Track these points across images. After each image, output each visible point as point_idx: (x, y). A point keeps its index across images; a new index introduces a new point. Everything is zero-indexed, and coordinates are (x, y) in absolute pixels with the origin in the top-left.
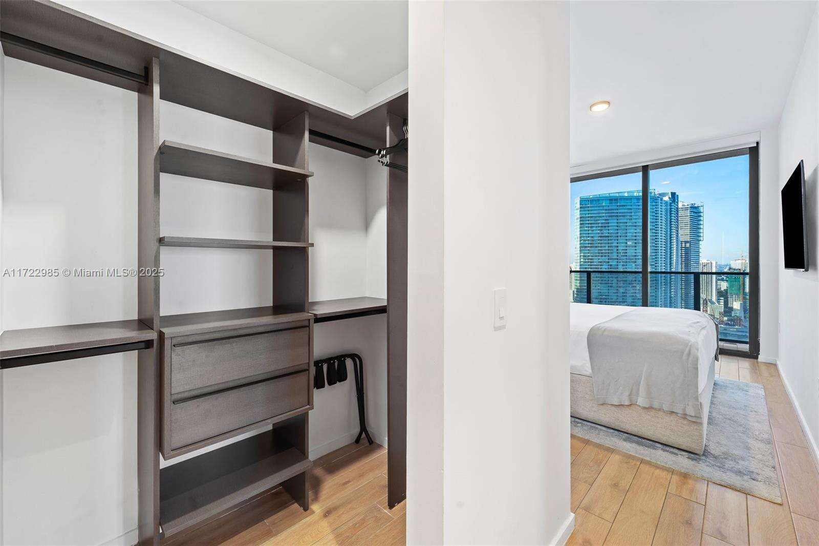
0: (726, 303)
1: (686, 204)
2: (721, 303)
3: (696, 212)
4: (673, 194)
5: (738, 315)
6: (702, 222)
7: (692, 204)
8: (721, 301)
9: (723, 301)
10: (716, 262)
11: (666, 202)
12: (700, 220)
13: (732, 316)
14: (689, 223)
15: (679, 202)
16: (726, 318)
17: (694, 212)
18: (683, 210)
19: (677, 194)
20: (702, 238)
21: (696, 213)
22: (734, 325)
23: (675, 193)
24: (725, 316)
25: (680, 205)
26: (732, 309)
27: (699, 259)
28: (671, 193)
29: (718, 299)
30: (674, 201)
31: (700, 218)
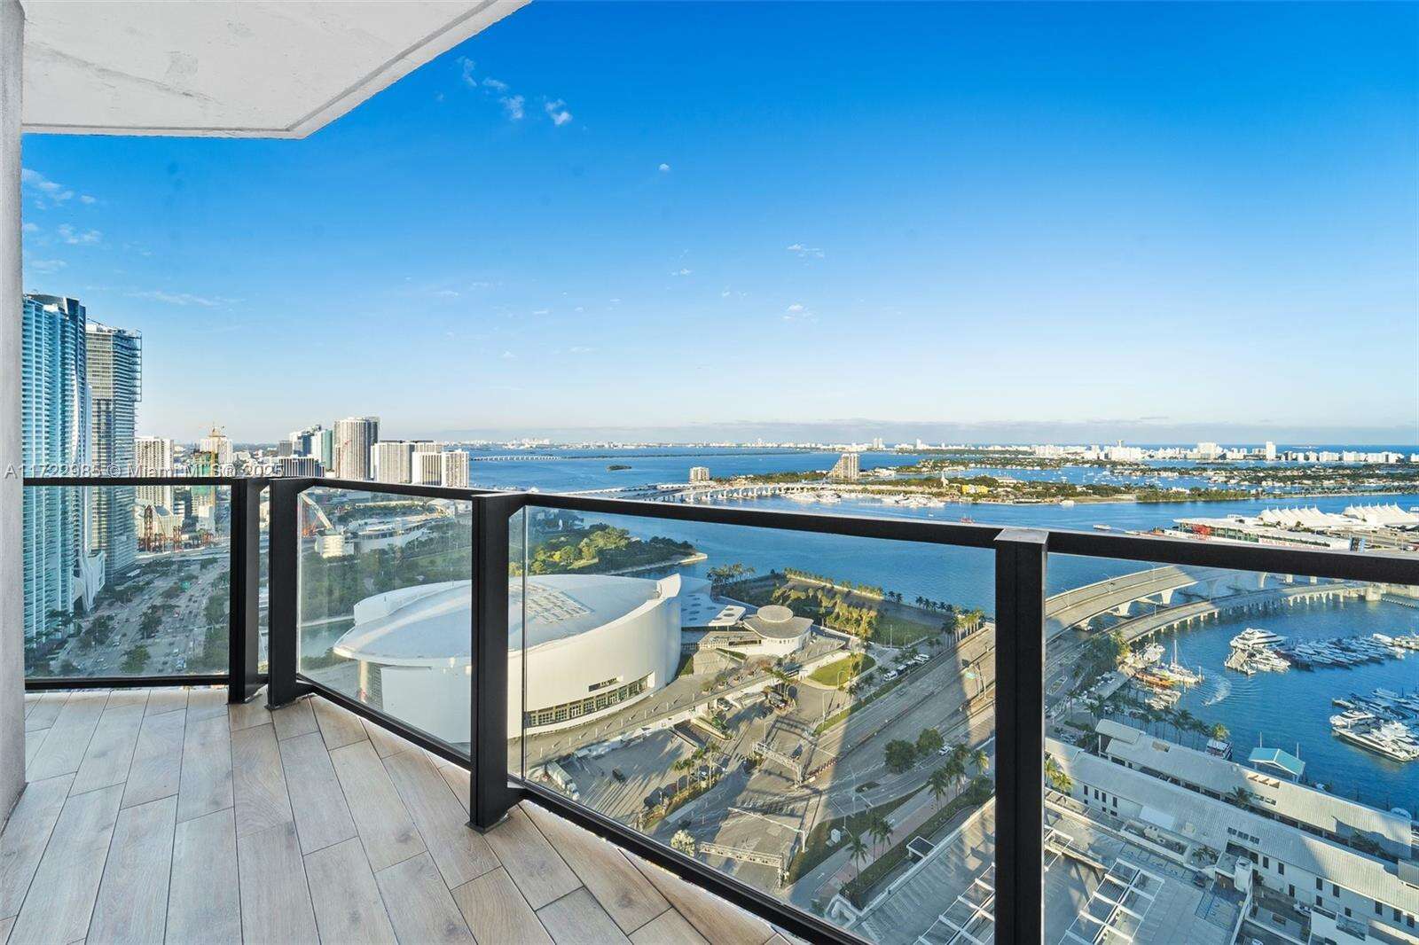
0: (189, 509)
1: (105, 329)
2: (180, 511)
3: (125, 346)
4: (73, 304)
5: (206, 527)
6: (138, 368)
7: (119, 331)
8: (180, 507)
9: (183, 507)
10: (172, 441)
11: (51, 317)
12: (135, 363)
13: (198, 529)
14: (111, 366)
15: (87, 321)
16: (185, 537)
17: (122, 347)
18: (98, 339)
19: (81, 304)
20: (138, 397)
21: (126, 348)
22: (198, 546)
23: (77, 302)
24: (183, 533)
25: (91, 328)
26: (196, 519)
27: (133, 435)
28: (68, 300)
29: (175, 505)
30: (74, 318)
31: (134, 359)
